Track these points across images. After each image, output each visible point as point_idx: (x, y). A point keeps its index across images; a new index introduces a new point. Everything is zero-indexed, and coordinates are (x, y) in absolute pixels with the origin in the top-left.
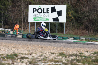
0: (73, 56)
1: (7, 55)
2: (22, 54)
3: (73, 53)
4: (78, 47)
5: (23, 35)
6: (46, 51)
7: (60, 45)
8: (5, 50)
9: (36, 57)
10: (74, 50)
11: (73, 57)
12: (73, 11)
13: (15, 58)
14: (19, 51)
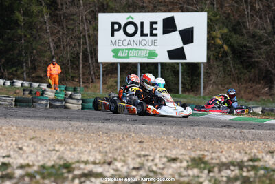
0: (232, 168)
1: (43, 167)
2: (86, 163)
3: (230, 159)
4: (245, 138)
5: (82, 100)
6: (153, 152)
7: (192, 133)
8: (35, 149)
9: (127, 172)
10: (233, 147)
11: (232, 171)
12: (227, 27)
13: (66, 175)
14: (76, 152)
